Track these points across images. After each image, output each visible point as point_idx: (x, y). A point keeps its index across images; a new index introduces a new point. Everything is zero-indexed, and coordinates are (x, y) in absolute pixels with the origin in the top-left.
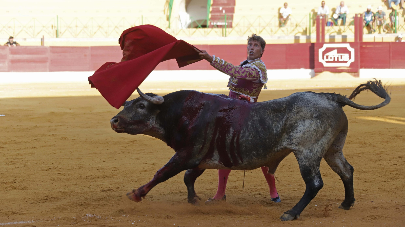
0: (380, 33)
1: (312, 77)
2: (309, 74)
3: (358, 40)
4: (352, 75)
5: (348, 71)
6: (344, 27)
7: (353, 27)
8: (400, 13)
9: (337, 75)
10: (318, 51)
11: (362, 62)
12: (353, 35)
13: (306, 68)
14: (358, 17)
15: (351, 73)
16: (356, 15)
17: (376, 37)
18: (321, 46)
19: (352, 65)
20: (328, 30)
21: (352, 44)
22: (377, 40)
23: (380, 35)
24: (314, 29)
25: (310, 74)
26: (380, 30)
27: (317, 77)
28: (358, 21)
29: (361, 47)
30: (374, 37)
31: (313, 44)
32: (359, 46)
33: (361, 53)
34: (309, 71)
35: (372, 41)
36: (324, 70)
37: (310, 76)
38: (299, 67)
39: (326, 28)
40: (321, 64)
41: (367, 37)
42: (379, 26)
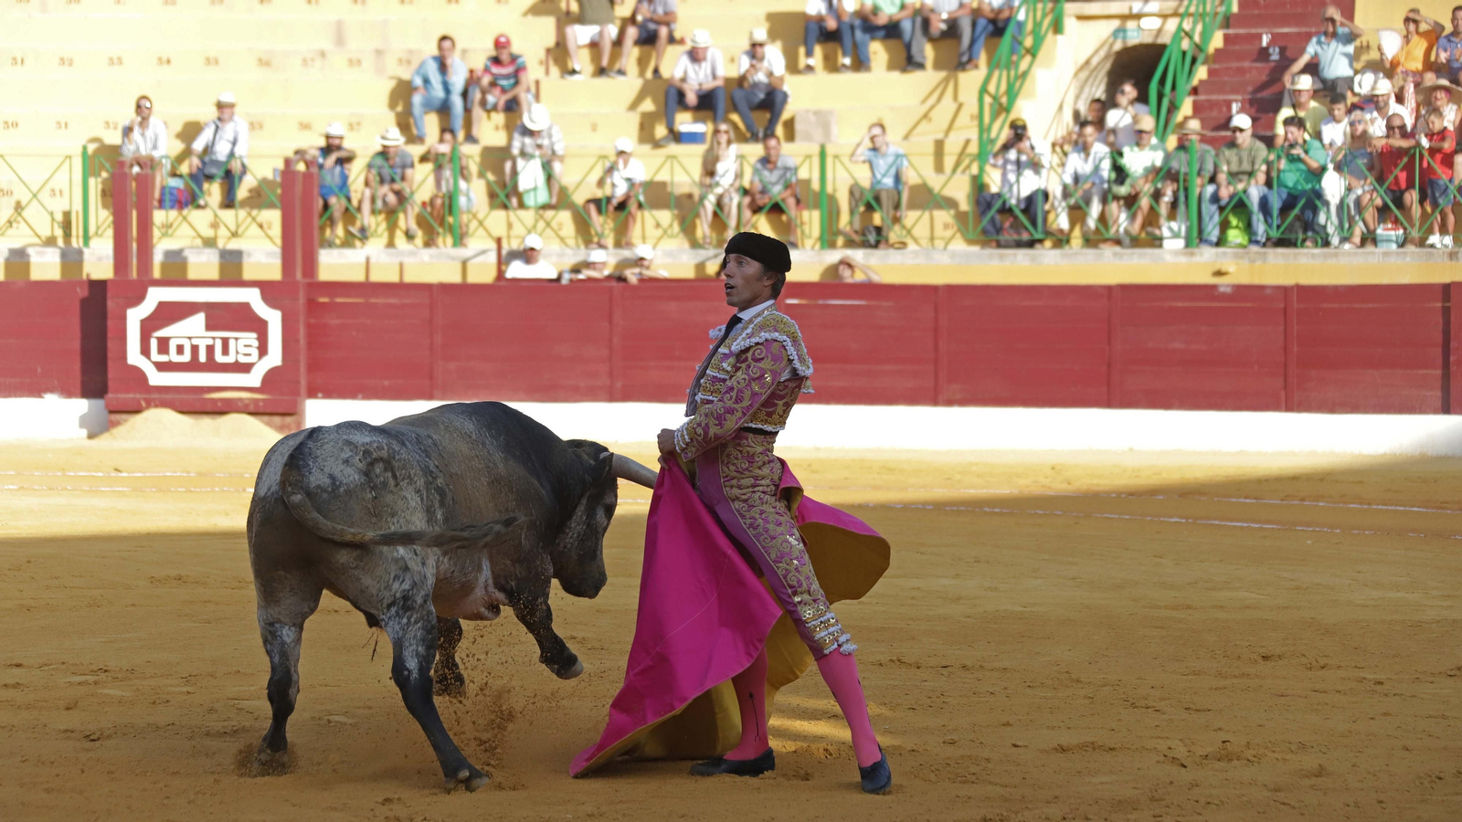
0: (391, 244)
1: (91, 436)
2: (76, 422)
3: (299, 275)
4: (269, 424)
5: (255, 411)
6: (237, 216)
7: (273, 217)
8: (474, 161)
9: (206, 422)
10: (124, 318)
11: (312, 368)
12: (275, 248)
13: (67, 393)
14: (299, 172)
15: (266, 418)
16: (288, 162)
17: (372, 261)
18: (139, 298)
19: (271, 378)
20: (168, 226)
21: (269, 291)
22: (377, 276)
23: (391, 251)
24: (102, 217)
25: (84, 422)
26: (392, 228)
27: (116, 431)
28: (299, 188)
29: (312, 304)
30: (363, 260)
31: (98, 287)
32: (302, 300)
33: (309, 326)
34: (81, 406)
35: (358, 276)
36: (150, 404)
37: (84, 432)
38: (36, 390)
39: (159, 216)
40: (139, 375)
41: (336, 264)
42: (391, 214)
